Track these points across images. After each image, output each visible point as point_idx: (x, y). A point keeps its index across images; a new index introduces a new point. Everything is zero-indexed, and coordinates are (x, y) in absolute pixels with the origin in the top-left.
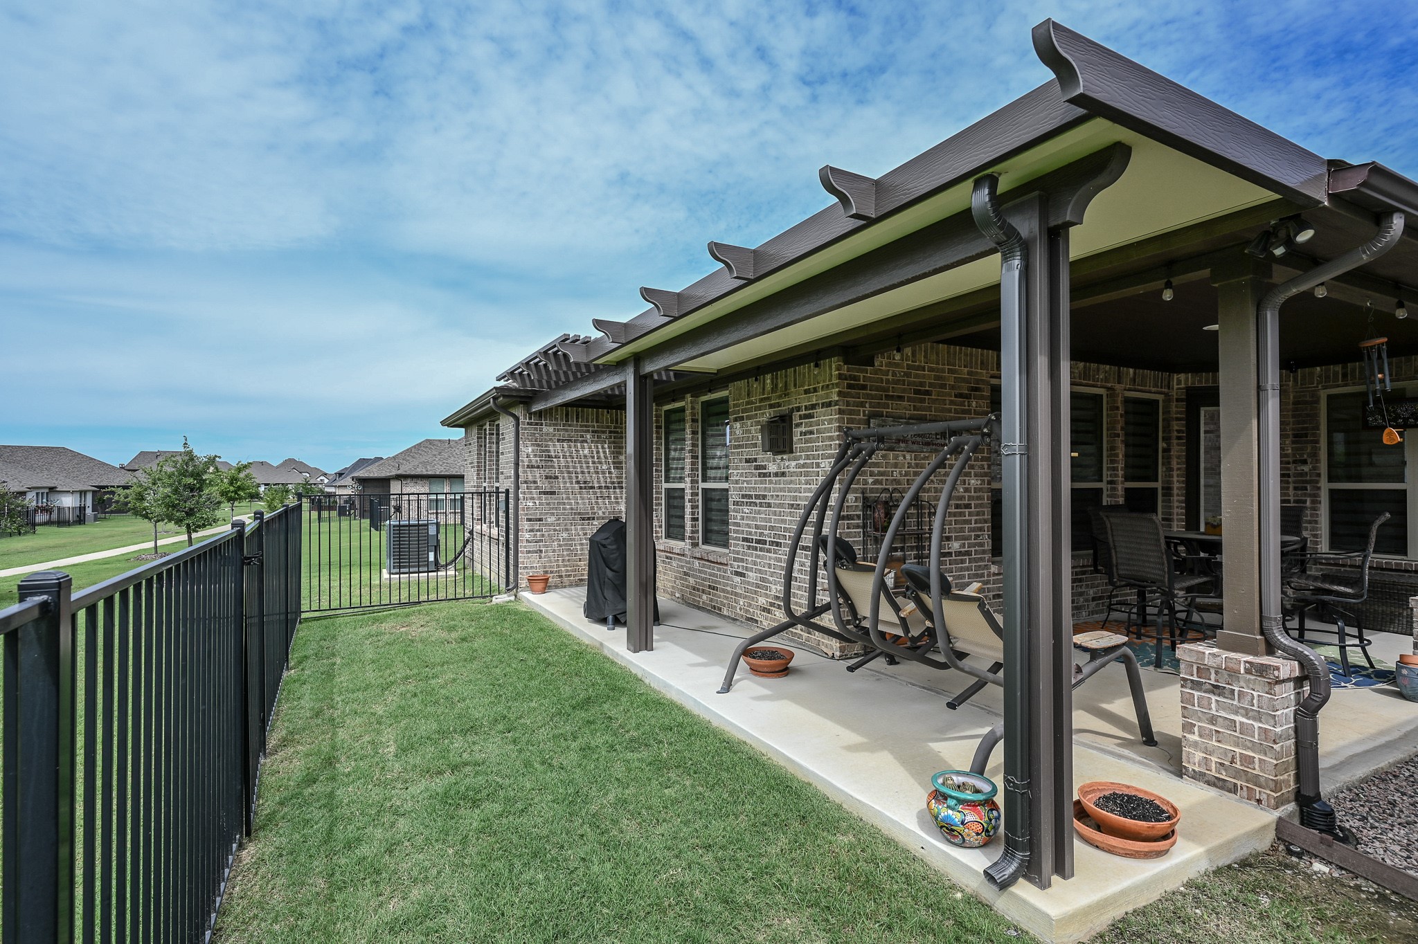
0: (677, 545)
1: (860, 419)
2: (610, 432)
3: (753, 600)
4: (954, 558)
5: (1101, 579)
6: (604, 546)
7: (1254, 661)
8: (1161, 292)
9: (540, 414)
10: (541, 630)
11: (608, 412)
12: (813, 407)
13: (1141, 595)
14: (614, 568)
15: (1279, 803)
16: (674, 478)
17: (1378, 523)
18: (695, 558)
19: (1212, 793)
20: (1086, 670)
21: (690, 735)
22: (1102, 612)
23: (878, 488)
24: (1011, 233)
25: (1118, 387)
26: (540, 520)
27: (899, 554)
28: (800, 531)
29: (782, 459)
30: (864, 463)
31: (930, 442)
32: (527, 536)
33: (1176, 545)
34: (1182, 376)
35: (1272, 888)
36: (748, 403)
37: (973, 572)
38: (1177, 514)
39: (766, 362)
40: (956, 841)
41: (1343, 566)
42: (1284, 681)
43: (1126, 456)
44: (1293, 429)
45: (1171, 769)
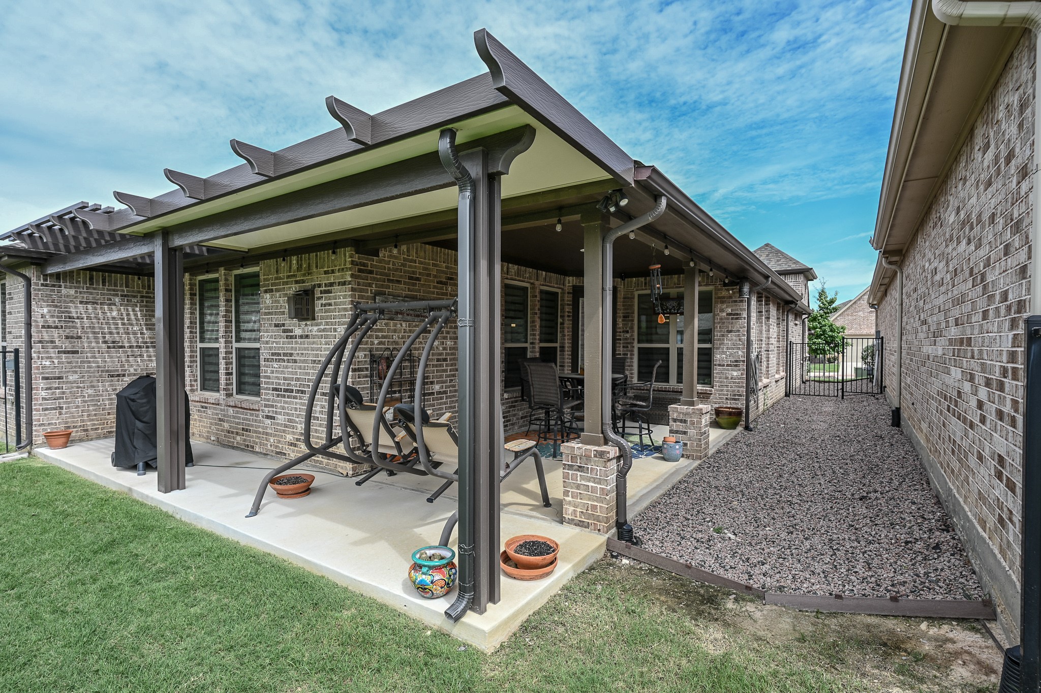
0: (211, 396)
1: (368, 296)
2: (142, 297)
3: (282, 438)
4: (436, 396)
5: (525, 405)
6: (133, 400)
7: (598, 449)
8: (555, 226)
9: (58, 276)
10: (60, 483)
11: (139, 279)
12: (331, 284)
13: (547, 413)
14: (145, 420)
15: (609, 529)
16: (210, 339)
17: (656, 366)
18: (229, 406)
19: (577, 530)
20: (512, 466)
21: (218, 557)
22: (526, 425)
23: (381, 348)
24: (465, 173)
25: (537, 283)
26: (59, 378)
27: (397, 395)
28: (319, 381)
29: (306, 325)
30: (369, 328)
31: (419, 315)
32: (43, 394)
33: (565, 381)
34: (571, 278)
35: (603, 580)
36: (276, 278)
37: (449, 405)
38: (567, 363)
39: (292, 246)
40: (428, 595)
41: (643, 390)
42: (611, 459)
43: (541, 326)
44: (623, 313)
45: (558, 519)
